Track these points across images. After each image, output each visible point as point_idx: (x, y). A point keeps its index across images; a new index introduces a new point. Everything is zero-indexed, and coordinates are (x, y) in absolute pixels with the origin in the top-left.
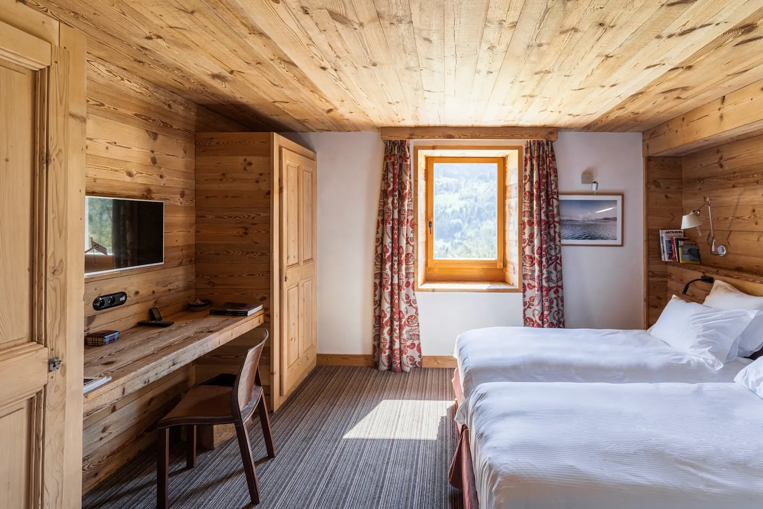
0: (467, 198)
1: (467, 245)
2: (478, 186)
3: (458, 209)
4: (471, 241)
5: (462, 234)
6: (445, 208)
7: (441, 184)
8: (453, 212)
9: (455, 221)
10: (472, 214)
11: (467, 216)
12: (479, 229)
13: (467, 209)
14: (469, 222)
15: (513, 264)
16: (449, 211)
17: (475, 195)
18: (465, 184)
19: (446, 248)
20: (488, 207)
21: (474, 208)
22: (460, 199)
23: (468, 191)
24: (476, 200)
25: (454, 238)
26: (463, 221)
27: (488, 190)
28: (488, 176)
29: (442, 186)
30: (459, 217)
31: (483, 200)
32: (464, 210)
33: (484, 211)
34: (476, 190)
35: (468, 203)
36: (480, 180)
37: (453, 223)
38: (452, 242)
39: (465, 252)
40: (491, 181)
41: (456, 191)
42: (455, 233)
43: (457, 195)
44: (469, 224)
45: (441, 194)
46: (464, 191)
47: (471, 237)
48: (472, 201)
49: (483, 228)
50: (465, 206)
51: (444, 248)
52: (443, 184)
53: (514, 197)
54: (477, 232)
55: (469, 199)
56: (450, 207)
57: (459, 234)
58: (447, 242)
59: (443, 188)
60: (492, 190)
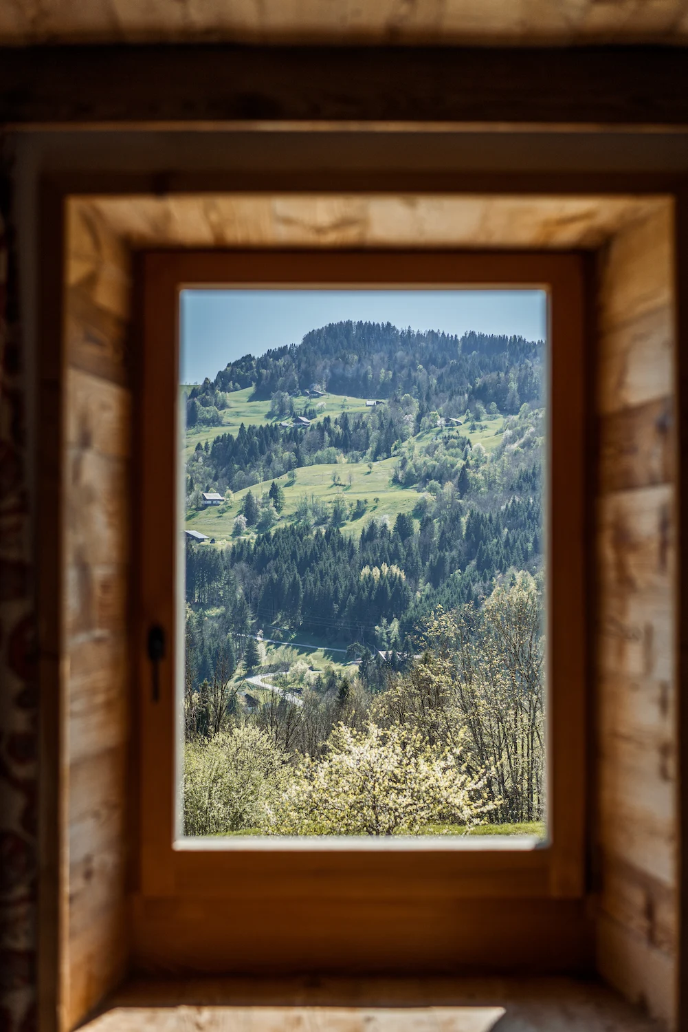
0: (429, 476)
1: (426, 672)
2: (473, 428)
3: (391, 525)
4: (445, 656)
5: (406, 627)
6: (338, 518)
7: (320, 418)
8: (369, 536)
9: (376, 572)
10: (445, 543)
11: (425, 549)
12: (477, 605)
13: (426, 523)
14: (437, 575)
15: (647, 882)
16: (353, 530)
17: (460, 463)
18: (419, 418)
19: (339, 683)
20: (512, 513)
21: (455, 520)
22: (395, 481)
23: (429, 451)
24: (464, 485)
25: (374, 643)
26: (412, 573)
27: (515, 447)
28: (514, 386)
29: (324, 427)
30: (393, 558)
31: (491, 484)
32: (416, 525)
33: (497, 531)
34: (465, 443)
35: (429, 497)
36: (479, 406)
37: (370, 578)
38: (366, 657)
39: (417, 701)
40: (525, 405)
41: (384, 450)
42: (379, 623)
43: (386, 468)
44: (435, 586)
45: (319, 462)
46: (415, 450)
47: (443, 641)
48: (449, 487)
49: (490, 602)
50: (420, 510)
51: (331, 684)
52: (327, 420)
53: (653, 483)
54: (468, 620)
55: (434, 483)
56: (357, 515)
57: (395, 626)
58: (344, 659)
59: (327, 438)
60: (527, 444)
